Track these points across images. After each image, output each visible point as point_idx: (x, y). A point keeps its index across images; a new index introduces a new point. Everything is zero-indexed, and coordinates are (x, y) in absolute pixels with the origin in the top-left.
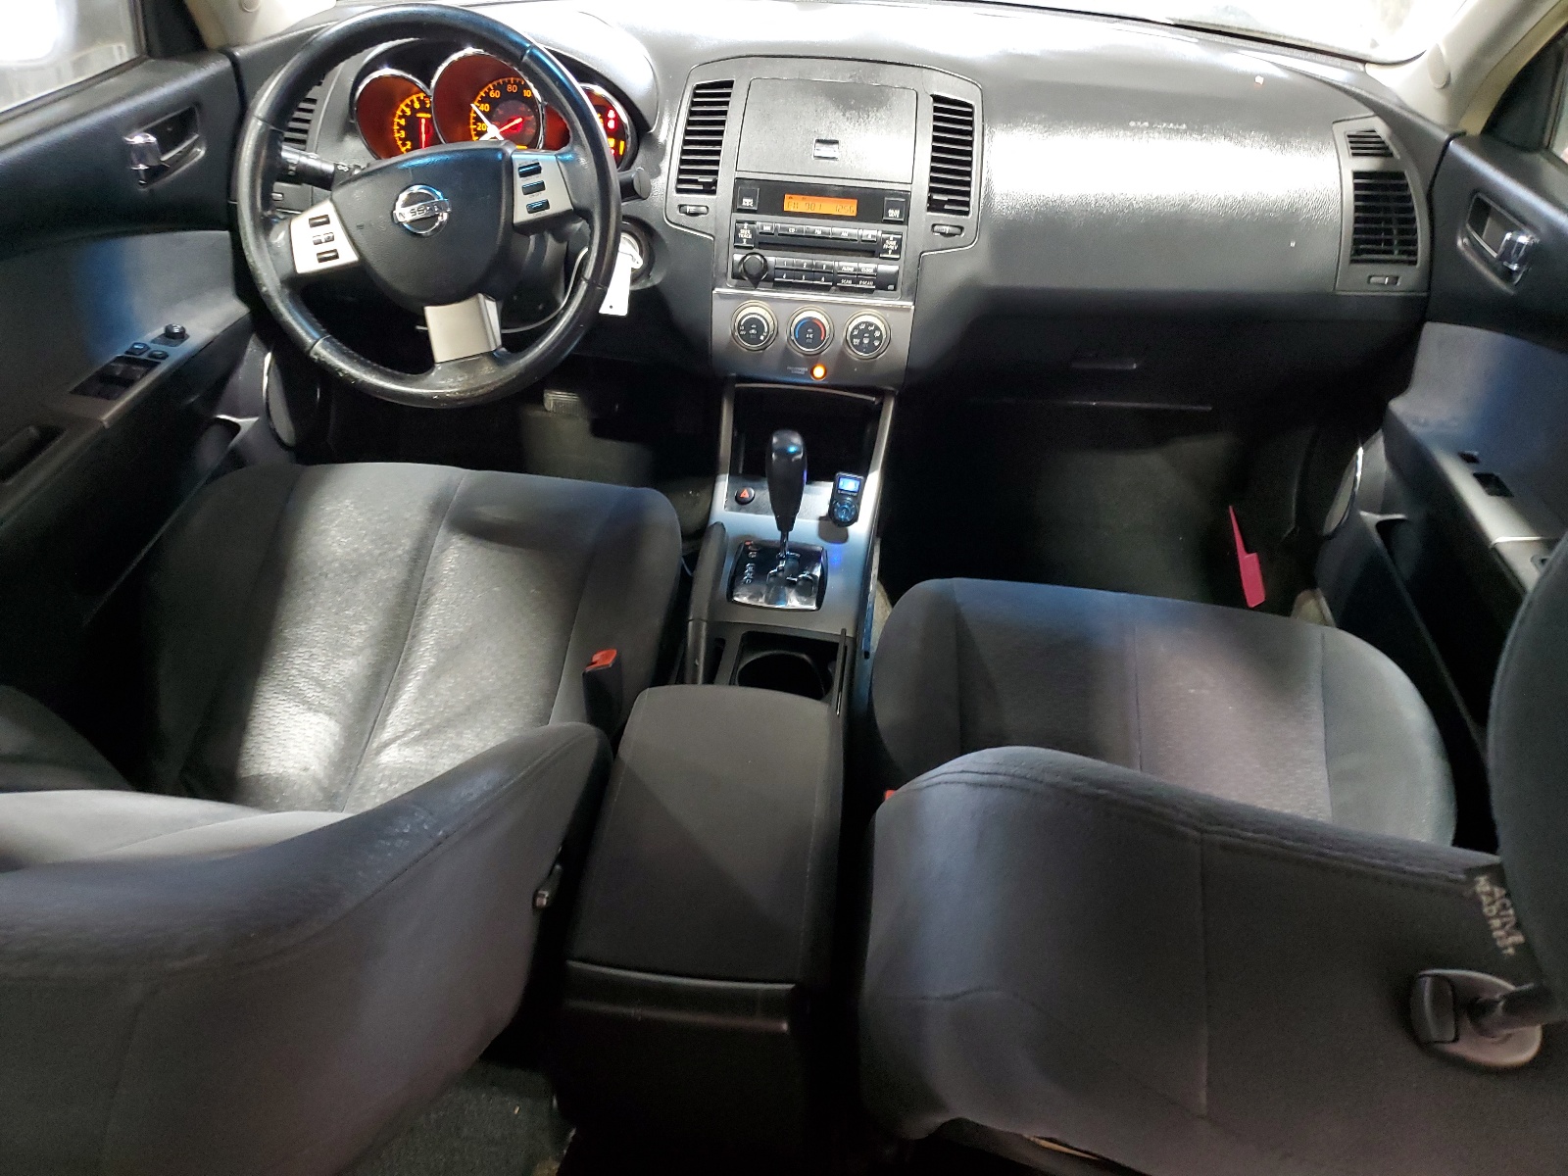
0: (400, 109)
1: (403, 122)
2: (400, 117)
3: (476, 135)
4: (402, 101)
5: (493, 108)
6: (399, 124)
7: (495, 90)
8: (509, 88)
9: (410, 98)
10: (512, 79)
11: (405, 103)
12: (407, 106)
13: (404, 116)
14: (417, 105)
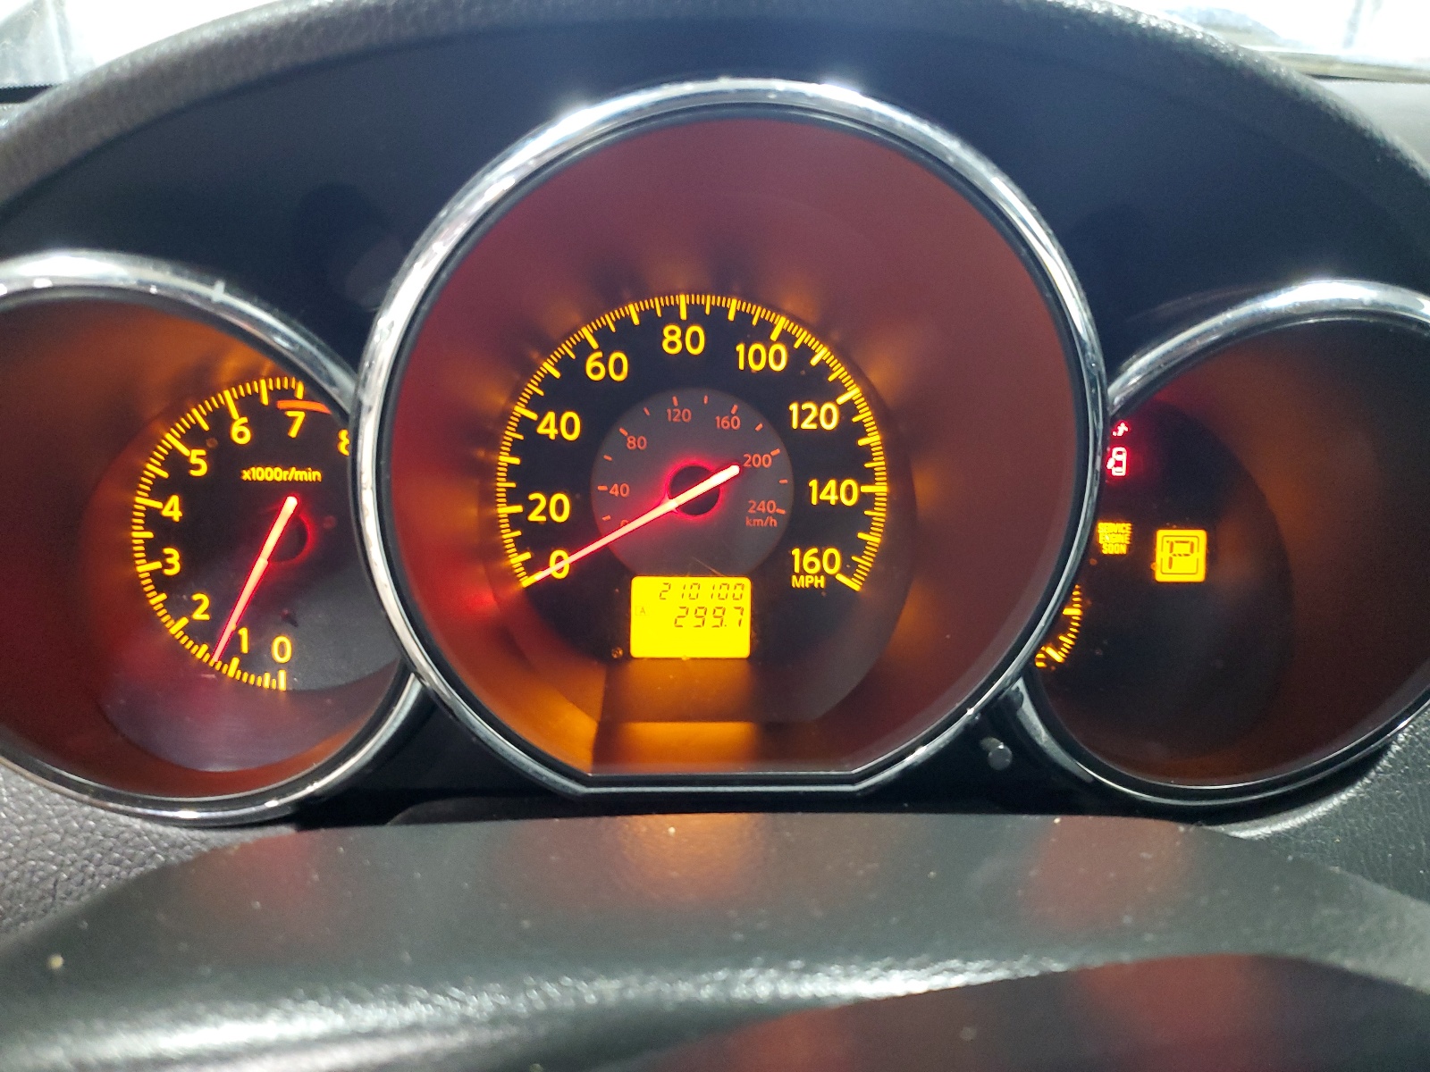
0: (161, 453)
1: (172, 509)
2: (161, 490)
3: (521, 545)
4: (174, 412)
5: (596, 430)
6: (153, 518)
7: (607, 348)
8: (672, 340)
9: (211, 404)
10: (683, 301)
11: (183, 425)
12: (193, 437)
13: (177, 478)
14: (240, 432)
